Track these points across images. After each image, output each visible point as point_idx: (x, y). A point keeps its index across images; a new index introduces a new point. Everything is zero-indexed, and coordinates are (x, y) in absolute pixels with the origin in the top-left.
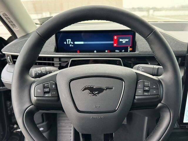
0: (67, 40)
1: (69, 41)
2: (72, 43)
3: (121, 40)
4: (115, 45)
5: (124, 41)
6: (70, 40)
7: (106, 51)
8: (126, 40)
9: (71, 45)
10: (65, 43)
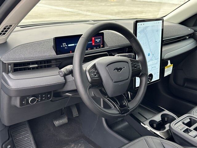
0: (63, 44)
1: (64, 45)
2: (66, 46)
3: (96, 40)
4: (93, 44)
5: (98, 40)
6: (65, 43)
7: (89, 49)
8: (99, 40)
9: (65, 48)
10: (62, 46)
